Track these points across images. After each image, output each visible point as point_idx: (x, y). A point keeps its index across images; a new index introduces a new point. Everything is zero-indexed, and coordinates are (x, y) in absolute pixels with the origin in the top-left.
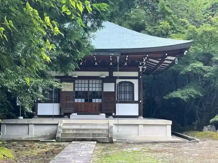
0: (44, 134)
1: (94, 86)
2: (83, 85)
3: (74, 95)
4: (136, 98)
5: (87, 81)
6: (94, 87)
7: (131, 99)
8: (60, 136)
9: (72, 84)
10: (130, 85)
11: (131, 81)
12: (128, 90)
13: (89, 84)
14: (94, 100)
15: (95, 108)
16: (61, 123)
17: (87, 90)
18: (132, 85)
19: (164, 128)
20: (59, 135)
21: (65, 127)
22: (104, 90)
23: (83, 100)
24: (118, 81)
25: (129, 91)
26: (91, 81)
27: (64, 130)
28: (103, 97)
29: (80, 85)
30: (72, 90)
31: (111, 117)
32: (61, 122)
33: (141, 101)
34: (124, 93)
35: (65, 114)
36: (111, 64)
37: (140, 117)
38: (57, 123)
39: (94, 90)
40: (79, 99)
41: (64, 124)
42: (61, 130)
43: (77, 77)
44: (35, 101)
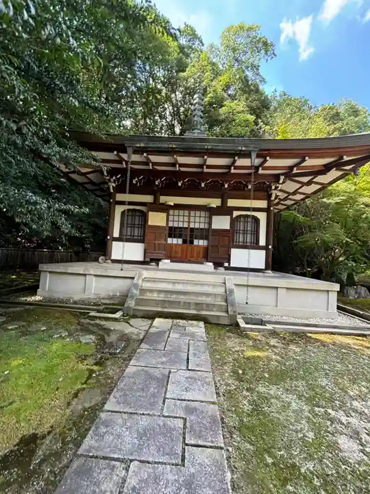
0: (111, 294)
1: (197, 219)
2: (181, 218)
3: (167, 232)
4: (262, 242)
5: (186, 213)
6: (198, 222)
7: (253, 243)
8: (134, 304)
9: (164, 215)
10: (253, 220)
11: (256, 215)
12: (249, 229)
15: (198, 253)
16: (139, 277)
17: (186, 225)
18: (257, 221)
20: (131, 303)
21: (145, 285)
22: (214, 227)
23: (180, 241)
24: (236, 214)
25: (251, 231)
26: (192, 213)
27: (143, 291)
28: (210, 237)
29: (176, 218)
30: (164, 225)
31: (222, 269)
32: (140, 275)
33: (270, 247)
34: (244, 234)
35: (152, 260)
36: (226, 186)
37: (267, 271)
38: (133, 276)
39: (197, 226)
40: (174, 239)
41: (146, 280)
42: (136, 292)
43: (173, 204)
44: (109, 238)
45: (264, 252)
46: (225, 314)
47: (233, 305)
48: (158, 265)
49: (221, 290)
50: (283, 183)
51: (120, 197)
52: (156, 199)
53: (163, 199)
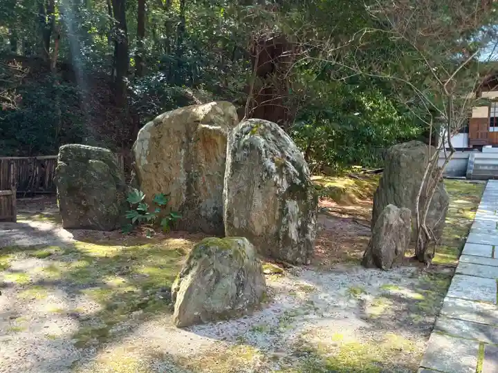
3: (489, 122)
8: (472, 173)
9: (487, 108)
16: (472, 158)
20: (470, 172)
21: (477, 162)
27: (477, 165)
30: (487, 117)
32: (473, 156)
35: (475, 147)
38: (467, 157)
40: (495, 128)
42: (472, 166)
43: (494, 98)
48: (481, 150)
52: (478, 95)
53: (485, 94)
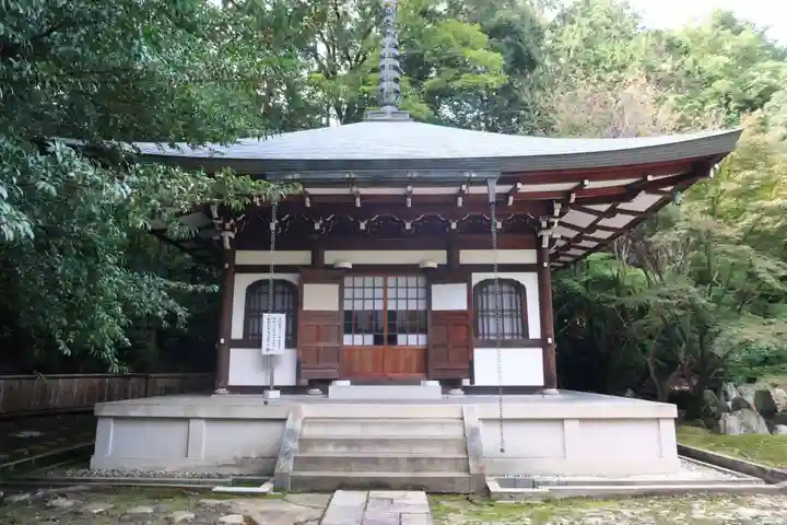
0: (240, 456)
1: (402, 293)
2: (368, 293)
3: (341, 323)
4: (535, 332)
5: (379, 281)
6: (403, 298)
7: (518, 334)
8: (291, 468)
9: (335, 288)
10: (513, 289)
11: (516, 279)
12: (506, 307)
13: (385, 287)
14: (401, 339)
15: (408, 363)
16: (295, 420)
17: (379, 306)
18: (519, 289)
19: (651, 429)
20: (286, 466)
22: (436, 306)
23: (369, 339)
24: (477, 278)
25: (511, 310)
26: (391, 281)
27: (305, 443)
28: (430, 327)
29: (358, 293)
30: (336, 308)
31: (459, 391)
32: (297, 415)
33: (550, 340)
34: (497, 317)
35: (313, 383)
36: (454, 226)
37: (548, 390)
38: (283, 417)
39: (402, 306)
40: (356, 336)
41: (308, 421)
42: (293, 445)
43: (350, 267)
44: (222, 341)
45: (538, 352)
46: (463, 475)
47: (477, 457)
48: (326, 392)
49: (455, 432)
50: (562, 215)
51: (244, 257)
52: (317, 258)
53: (330, 257)
